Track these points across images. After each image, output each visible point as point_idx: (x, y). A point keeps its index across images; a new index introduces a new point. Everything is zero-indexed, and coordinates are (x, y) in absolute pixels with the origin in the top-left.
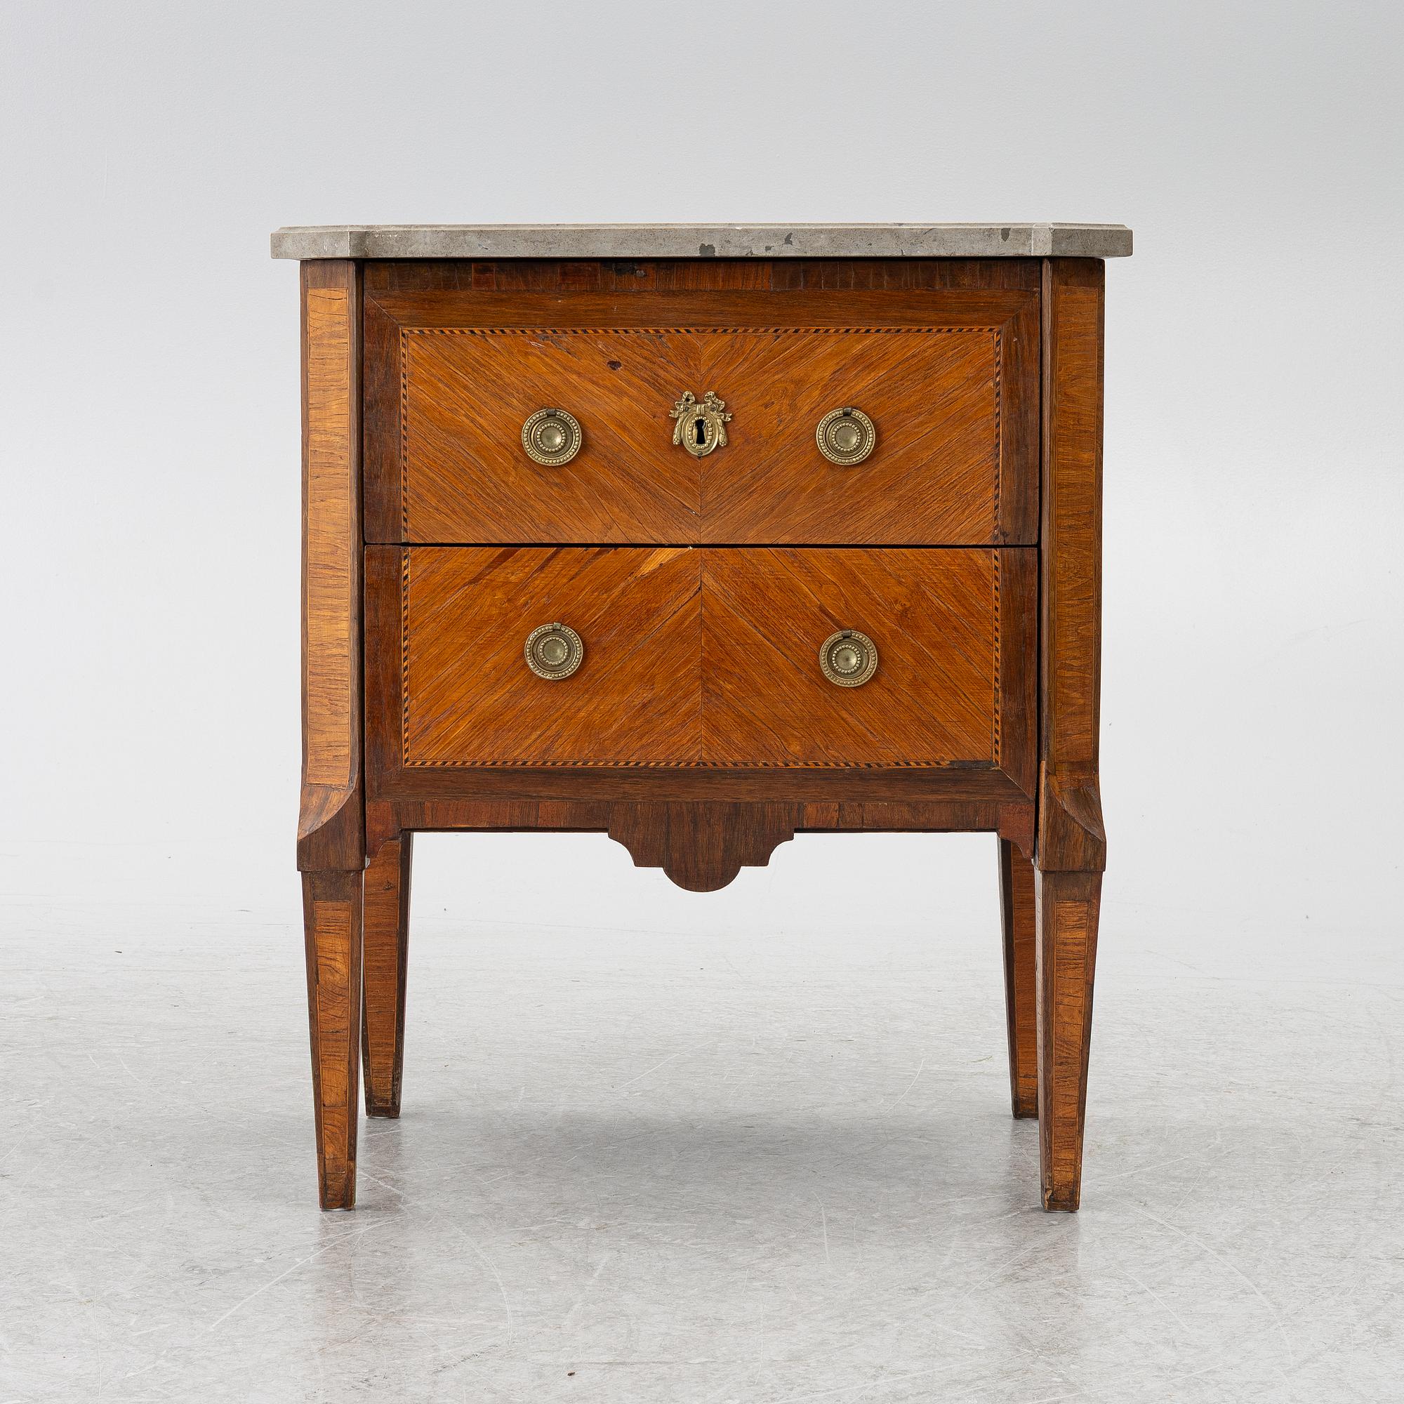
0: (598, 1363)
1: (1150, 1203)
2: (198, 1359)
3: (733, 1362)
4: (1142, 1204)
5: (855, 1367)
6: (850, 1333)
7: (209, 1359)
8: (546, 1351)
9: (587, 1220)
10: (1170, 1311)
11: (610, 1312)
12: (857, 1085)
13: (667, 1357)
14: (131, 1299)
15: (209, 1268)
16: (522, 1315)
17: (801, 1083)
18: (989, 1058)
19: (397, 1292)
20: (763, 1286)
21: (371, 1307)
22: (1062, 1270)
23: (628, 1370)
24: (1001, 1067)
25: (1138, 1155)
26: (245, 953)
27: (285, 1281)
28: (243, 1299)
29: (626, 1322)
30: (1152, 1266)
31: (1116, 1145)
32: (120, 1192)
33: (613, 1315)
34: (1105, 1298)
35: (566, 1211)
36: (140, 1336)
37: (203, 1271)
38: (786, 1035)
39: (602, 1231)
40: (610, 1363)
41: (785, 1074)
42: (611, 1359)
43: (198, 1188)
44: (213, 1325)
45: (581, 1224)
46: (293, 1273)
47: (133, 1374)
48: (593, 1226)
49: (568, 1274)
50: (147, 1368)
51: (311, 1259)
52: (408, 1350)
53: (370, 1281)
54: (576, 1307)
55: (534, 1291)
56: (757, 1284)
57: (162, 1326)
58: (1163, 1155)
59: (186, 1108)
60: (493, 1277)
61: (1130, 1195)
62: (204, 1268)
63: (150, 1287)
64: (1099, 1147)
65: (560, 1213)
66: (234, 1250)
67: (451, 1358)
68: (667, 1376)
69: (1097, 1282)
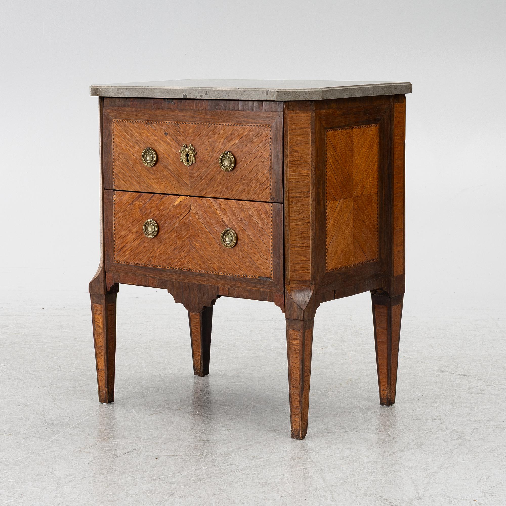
0: (166, 455)
1: (360, 400)
2: (41, 454)
3: (208, 455)
4: (358, 401)
5: (246, 457)
6: (249, 445)
7: (44, 454)
8: (150, 451)
9: (175, 406)
10: (354, 438)
11: (174, 438)
12: (278, 358)
13: (188, 453)
14: (24, 434)
15: (50, 423)
16: (146, 439)
17: (260, 357)
18: (326, 348)
19: (109, 431)
20: (225, 429)
21: (99, 436)
22: (324, 424)
23: (175, 457)
24: (329, 351)
25: (363, 383)
26: (86, 308)
27: (73, 428)
28: (59, 434)
29: (178, 441)
30: (353, 422)
31: (357, 380)
32: (27, 397)
33: (175, 439)
34: (334, 433)
35: (169, 404)
36: (24, 446)
37: (48, 424)
38: (260, 339)
39: (179, 410)
40: (169, 455)
41: (255, 354)
42: (170, 454)
43: (52, 395)
44: (48, 443)
45: (173, 408)
46: (77, 425)
47: (20, 458)
48: (177, 409)
49: (164, 425)
50: (24, 457)
51: (83, 420)
52: (107, 451)
53: (100, 428)
54: (164, 436)
55: (152, 431)
56: (224, 429)
57: (32, 443)
58: (371, 383)
59: (54, 367)
60: (140, 426)
61: (355, 397)
62: (49, 423)
63: (30, 430)
64: (351, 380)
65: (167, 404)
66: (60, 417)
67: (120, 453)
68: (186, 459)
69: (333, 428)
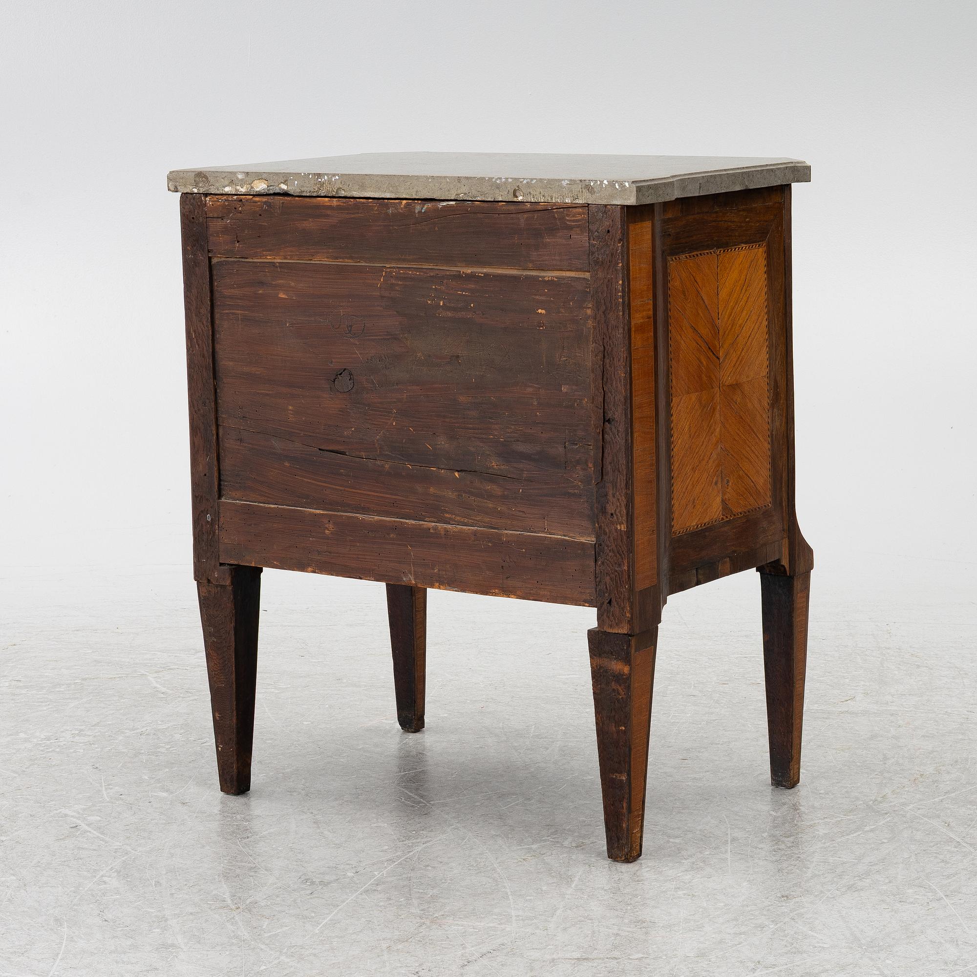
0: (571, 959)
1: (952, 824)
2: (308, 956)
3: (660, 957)
4: (947, 825)
5: (741, 962)
6: (741, 934)
7: (315, 955)
8: (536, 949)
9: (570, 839)
10: (957, 915)
11: (581, 916)
12: (761, 722)
13: (616, 954)
14: (265, 906)
15: (317, 881)
16: (522, 920)
17: (722, 721)
18: (853, 698)
19: (441, 900)
20: (685, 894)
21: (422, 912)
22: (887, 881)
23: (590, 964)
24: (860, 706)
25: (948, 783)
26: (351, 610)
27: (366, 891)
28: (338, 906)
29: (591, 924)
30: (948, 877)
31: (934, 774)
32: (260, 816)
33: (583, 919)
34: (914, 904)
35: (556, 832)
36: (270, 937)
37: (313, 883)
38: (715, 679)
39: (579, 848)
40: (578, 959)
41: (712, 713)
42: (579, 956)
43: (312, 813)
44: (318, 928)
45: (566, 843)
46: (373, 884)
47: (265, 967)
48: (574, 845)
49: (555, 884)
50: (273, 963)
51: (385, 872)
52: (445, 948)
53: (422, 891)
54: (559, 912)
55: (531, 900)
56: (680, 893)
57: (285, 929)
58: (964, 783)
59: (306, 746)
60: (505, 887)
61: (939, 817)
62: (314, 880)
63: (278, 896)
64: (922, 775)
65: (552, 834)
66: (334, 865)
67: (474, 954)
68: (615, 969)
69: (910, 891)
